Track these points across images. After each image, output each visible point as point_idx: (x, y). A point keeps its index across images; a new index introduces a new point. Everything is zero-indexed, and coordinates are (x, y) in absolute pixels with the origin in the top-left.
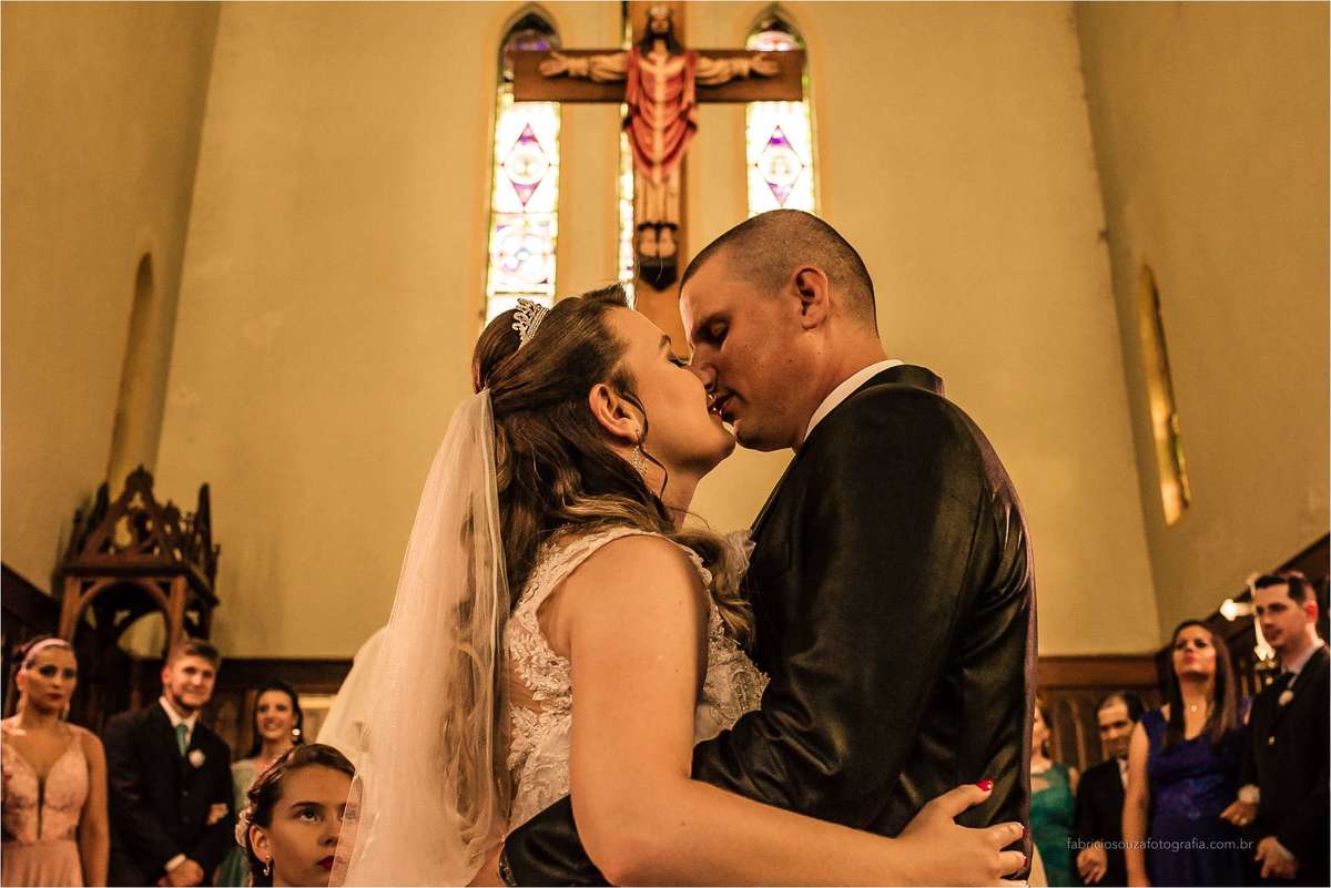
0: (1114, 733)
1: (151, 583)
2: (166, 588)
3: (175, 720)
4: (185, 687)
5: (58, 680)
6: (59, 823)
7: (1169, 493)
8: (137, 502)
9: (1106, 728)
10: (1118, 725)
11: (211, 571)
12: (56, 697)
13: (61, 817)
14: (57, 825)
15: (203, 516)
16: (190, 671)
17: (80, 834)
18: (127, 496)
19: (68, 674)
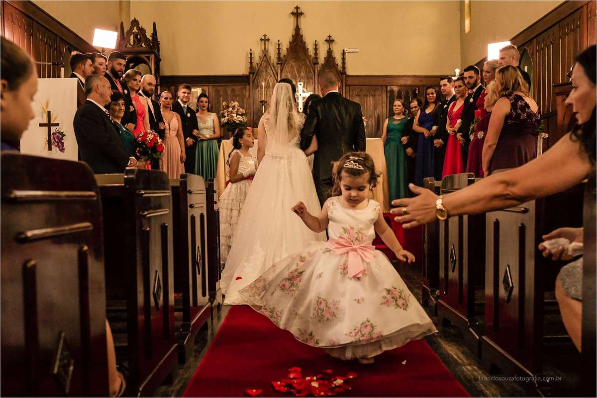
0: (414, 109)
1: (143, 56)
2: (148, 58)
3: (182, 105)
4: (183, 97)
5: (169, 100)
6: (174, 133)
7: (467, 22)
8: (135, 30)
9: (412, 108)
10: (415, 107)
11: (158, 51)
12: (169, 104)
13: (174, 132)
14: (173, 134)
15: (155, 34)
16: (184, 93)
17: (177, 135)
18: (132, 28)
19: (171, 99)
